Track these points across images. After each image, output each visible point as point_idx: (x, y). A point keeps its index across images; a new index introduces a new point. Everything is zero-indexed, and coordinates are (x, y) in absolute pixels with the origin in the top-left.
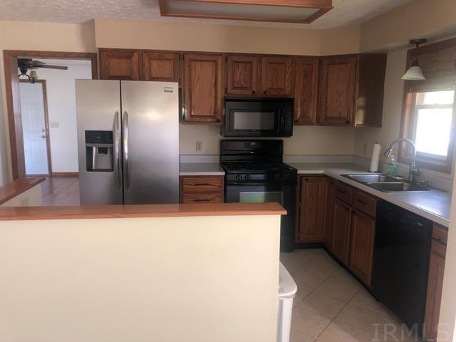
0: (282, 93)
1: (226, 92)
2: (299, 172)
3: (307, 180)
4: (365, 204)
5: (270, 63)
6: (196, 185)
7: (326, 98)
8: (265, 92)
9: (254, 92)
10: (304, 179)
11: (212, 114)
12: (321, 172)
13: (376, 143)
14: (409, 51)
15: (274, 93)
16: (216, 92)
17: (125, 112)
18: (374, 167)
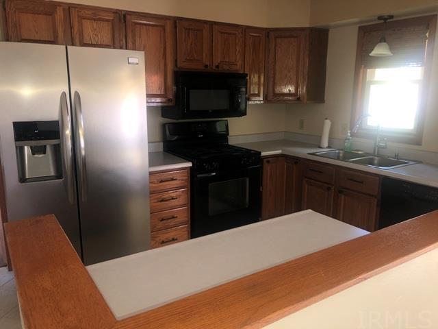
0: (234, 68)
1: (176, 66)
2: (263, 154)
3: (268, 162)
4: (362, 182)
5: (222, 33)
6: (162, 181)
7: (275, 74)
8: (217, 67)
9: (206, 66)
10: (265, 160)
11: (163, 93)
12: (279, 152)
13: (326, 119)
14: (360, 28)
15: (226, 68)
16: (165, 65)
17: (77, 93)
18: (325, 143)
